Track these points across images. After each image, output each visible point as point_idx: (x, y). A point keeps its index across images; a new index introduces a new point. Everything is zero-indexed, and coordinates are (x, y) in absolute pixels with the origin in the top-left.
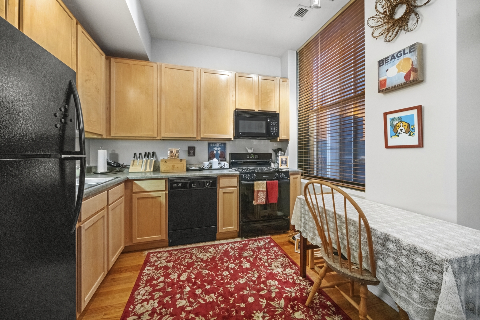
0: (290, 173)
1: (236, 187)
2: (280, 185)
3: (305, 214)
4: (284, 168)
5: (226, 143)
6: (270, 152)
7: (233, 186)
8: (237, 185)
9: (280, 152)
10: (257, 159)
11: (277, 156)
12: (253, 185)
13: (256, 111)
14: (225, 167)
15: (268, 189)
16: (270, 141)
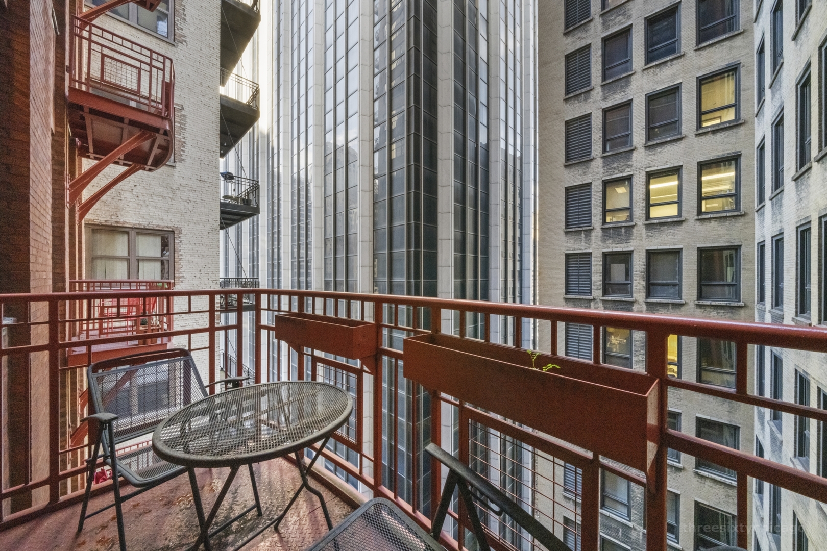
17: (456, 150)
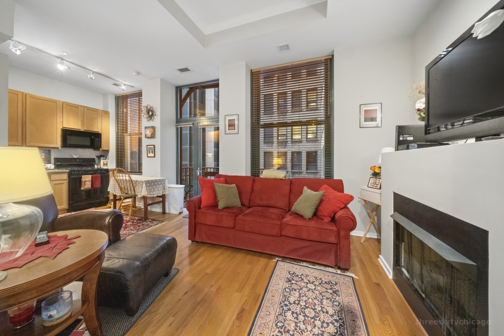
0: (109, 171)
1: (66, 180)
2: (102, 177)
3: (115, 185)
4: (105, 167)
5: (50, 150)
6: (93, 158)
7: (63, 179)
8: (66, 179)
9: (102, 158)
10: (82, 162)
11: (99, 160)
12: (81, 178)
13: (82, 130)
14: (51, 168)
15: (93, 180)
16: (94, 150)
17: (215, 96)
